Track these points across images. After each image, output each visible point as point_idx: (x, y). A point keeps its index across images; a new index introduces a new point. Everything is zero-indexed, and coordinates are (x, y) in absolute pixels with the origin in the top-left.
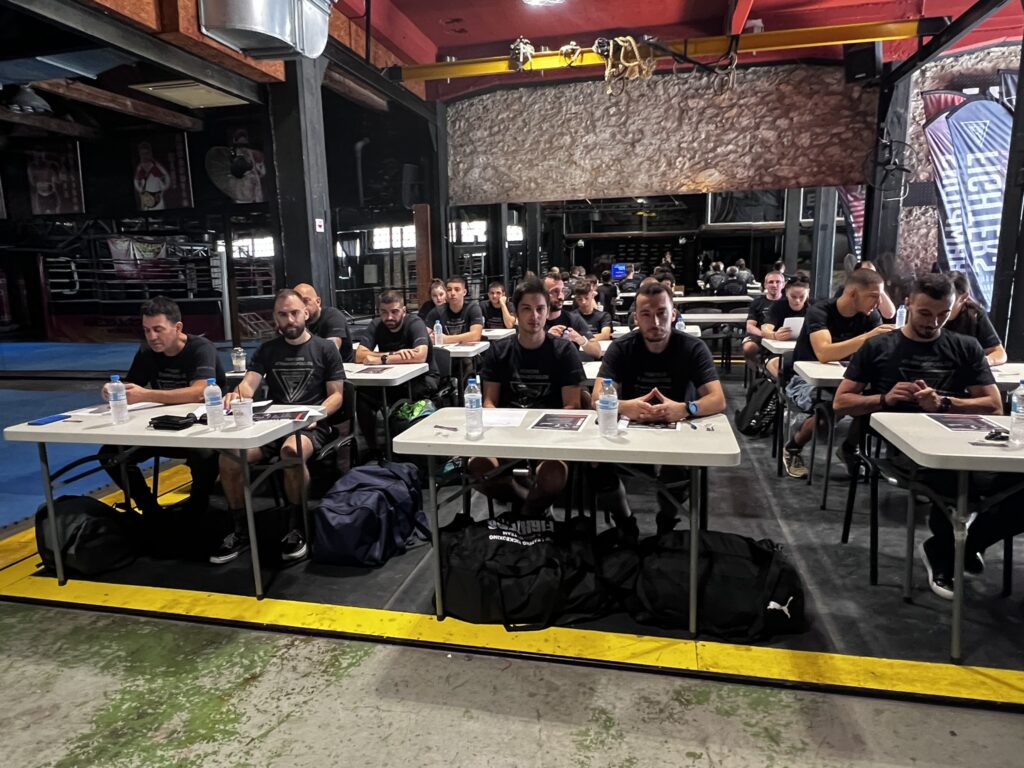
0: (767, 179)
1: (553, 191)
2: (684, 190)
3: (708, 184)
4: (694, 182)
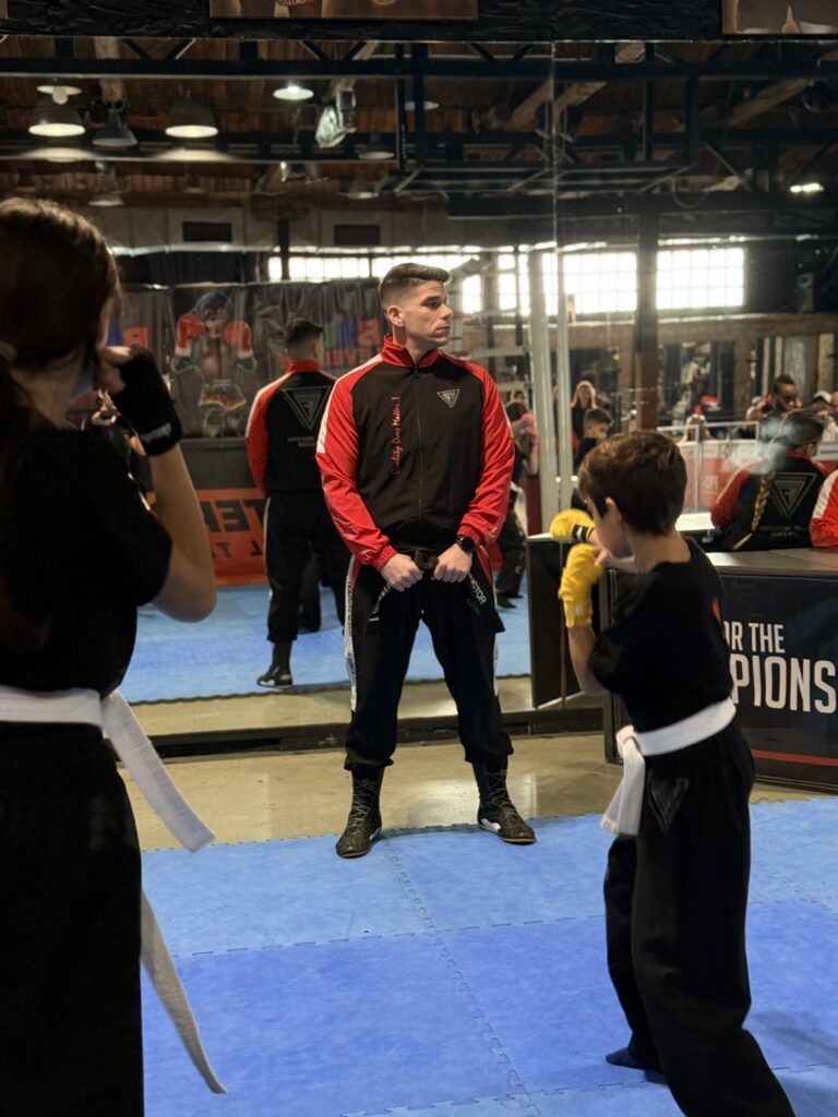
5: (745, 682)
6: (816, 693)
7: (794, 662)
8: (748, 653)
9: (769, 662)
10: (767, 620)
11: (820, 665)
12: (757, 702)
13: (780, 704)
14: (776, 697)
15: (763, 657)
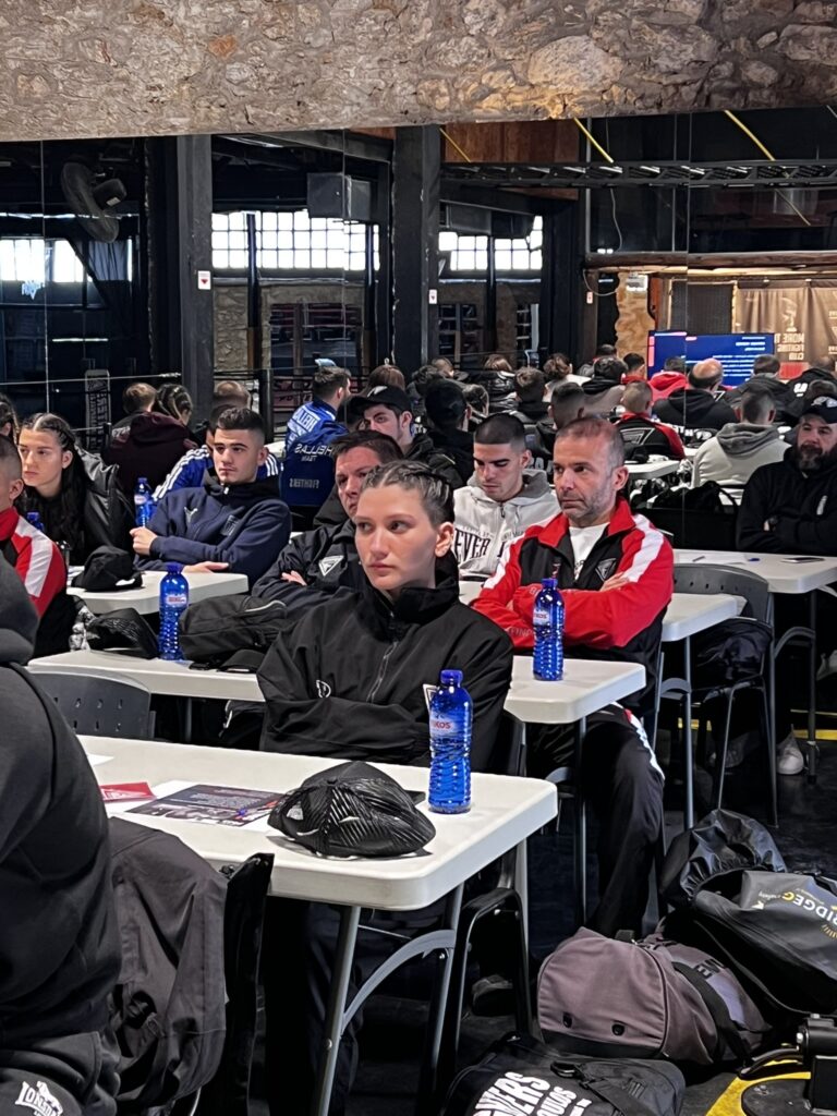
0: (758, 72)
1: (95, 107)
2: (491, 109)
3: (565, 88)
4: (522, 83)
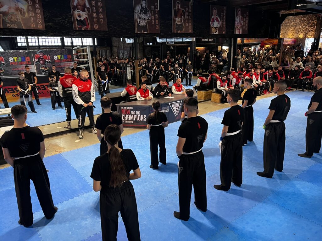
5: (136, 118)
6: (144, 119)
7: (141, 115)
8: (136, 115)
9: (138, 116)
10: (138, 111)
11: (144, 116)
12: (137, 120)
13: (140, 120)
14: (139, 119)
15: (138, 115)
